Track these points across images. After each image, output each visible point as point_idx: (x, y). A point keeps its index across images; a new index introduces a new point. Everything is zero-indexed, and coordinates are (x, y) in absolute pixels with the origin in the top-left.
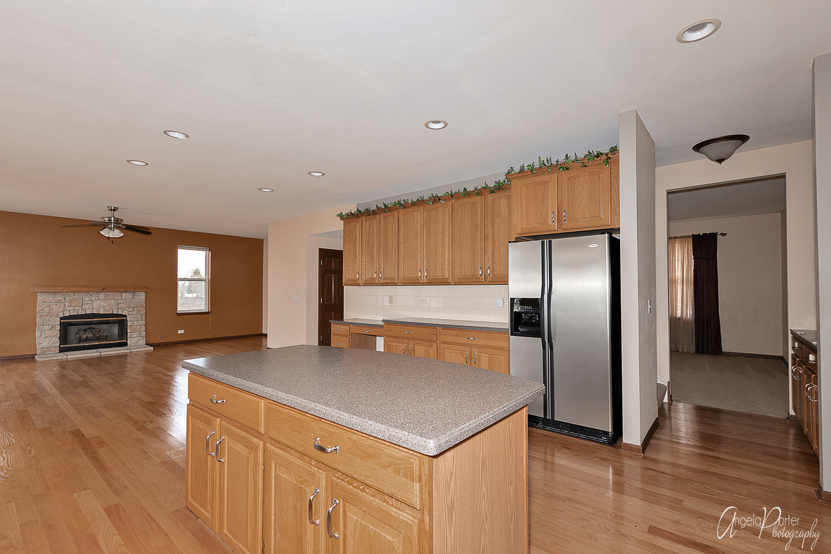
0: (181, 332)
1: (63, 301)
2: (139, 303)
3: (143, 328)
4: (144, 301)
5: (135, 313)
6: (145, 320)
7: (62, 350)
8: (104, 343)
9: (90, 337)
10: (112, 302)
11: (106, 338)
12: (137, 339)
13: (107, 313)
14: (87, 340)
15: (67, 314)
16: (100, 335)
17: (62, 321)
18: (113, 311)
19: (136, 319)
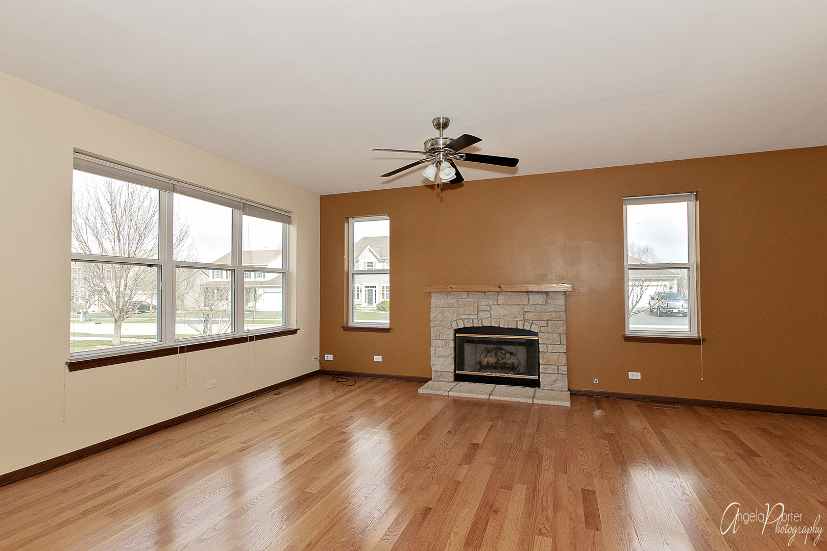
0: (635, 376)
1: (456, 306)
2: (556, 312)
3: (563, 360)
4: (563, 309)
5: (549, 329)
6: (567, 344)
7: (458, 378)
8: (510, 375)
9: (493, 363)
10: (516, 310)
11: (513, 368)
12: (553, 377)
13: (510, 327)
14: (488, 367)
15: (461, 326)
16: (504, 362)
17: (457, 335)
18: (517, 325)
19: (550, 341)
